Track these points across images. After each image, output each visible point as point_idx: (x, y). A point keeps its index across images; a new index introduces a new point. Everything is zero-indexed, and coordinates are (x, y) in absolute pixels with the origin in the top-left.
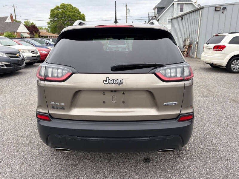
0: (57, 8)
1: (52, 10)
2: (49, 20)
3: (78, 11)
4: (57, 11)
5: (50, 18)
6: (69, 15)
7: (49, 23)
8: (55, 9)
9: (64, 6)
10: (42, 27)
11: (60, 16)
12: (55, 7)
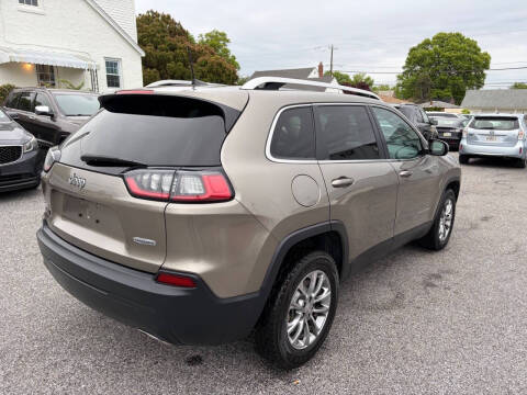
0: (427, 43)
1: (413, 50)
2: (402, 71)
3: (475, 47)
4: (423, 51)
5: (404, 68)
6: (449, 59)
7: (400, 78)
8: (419, 46)
9: (442, 39)
10: (387, 86)
11: (428, 60)
12: (421, 42)
